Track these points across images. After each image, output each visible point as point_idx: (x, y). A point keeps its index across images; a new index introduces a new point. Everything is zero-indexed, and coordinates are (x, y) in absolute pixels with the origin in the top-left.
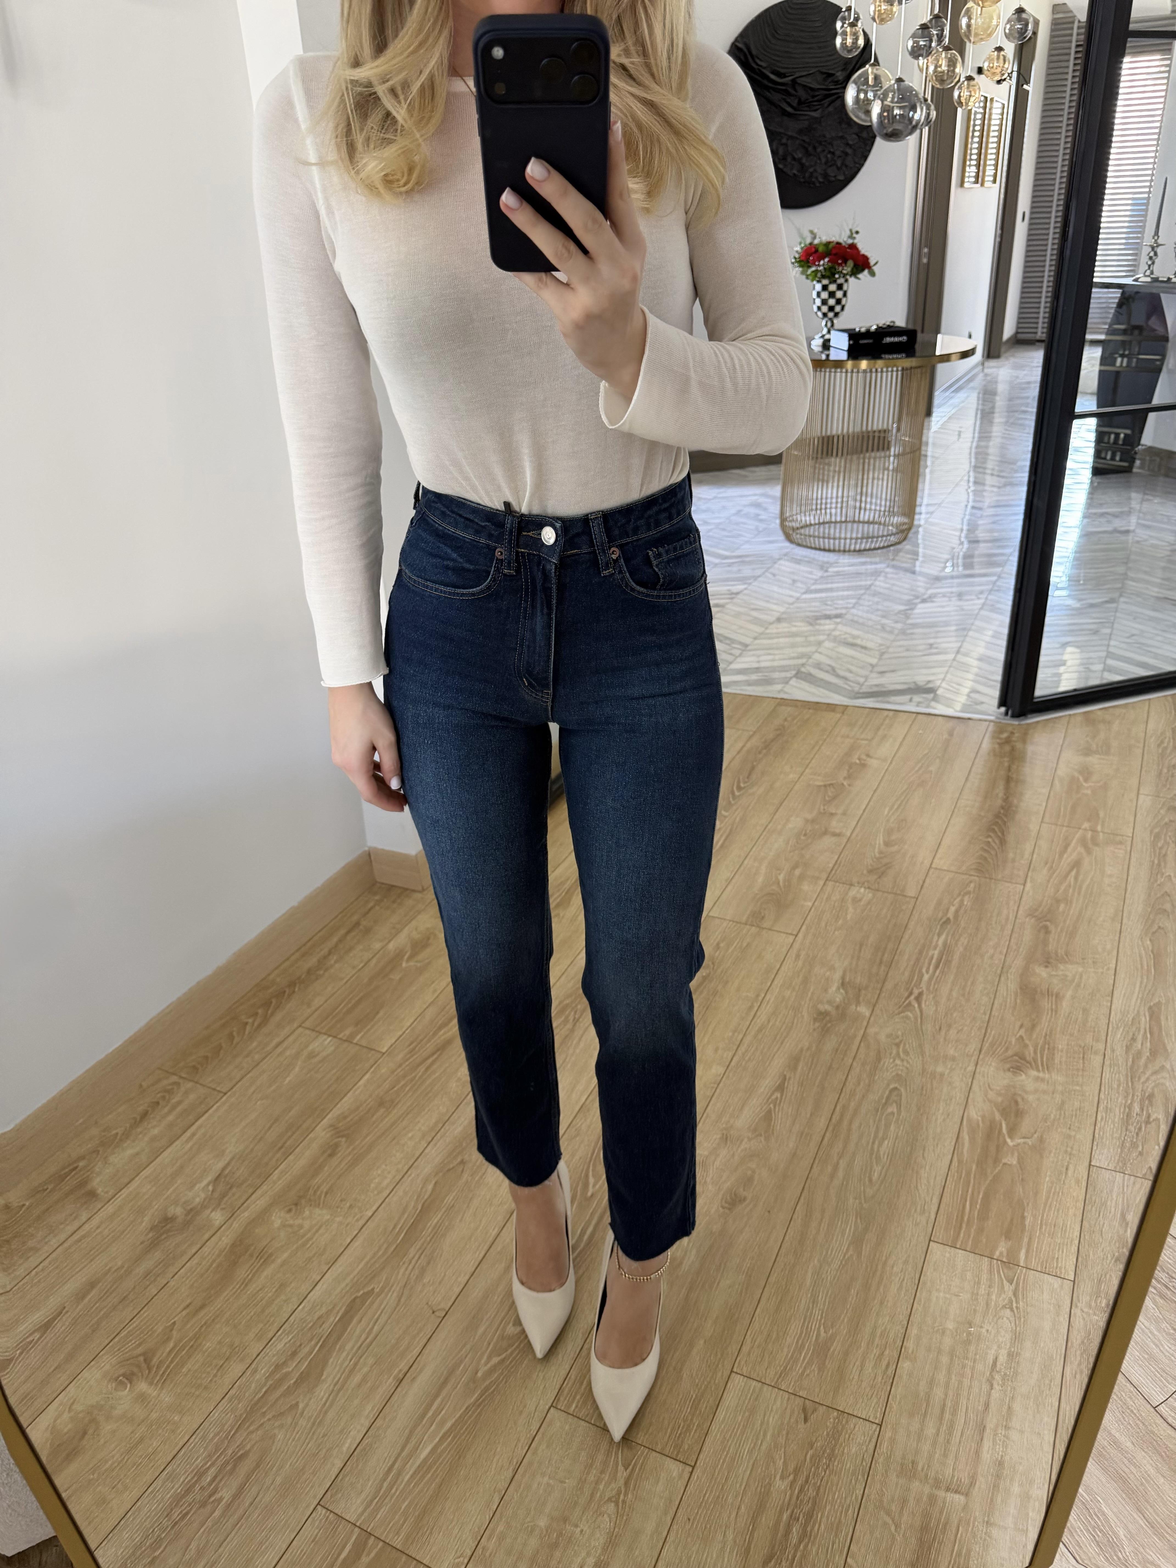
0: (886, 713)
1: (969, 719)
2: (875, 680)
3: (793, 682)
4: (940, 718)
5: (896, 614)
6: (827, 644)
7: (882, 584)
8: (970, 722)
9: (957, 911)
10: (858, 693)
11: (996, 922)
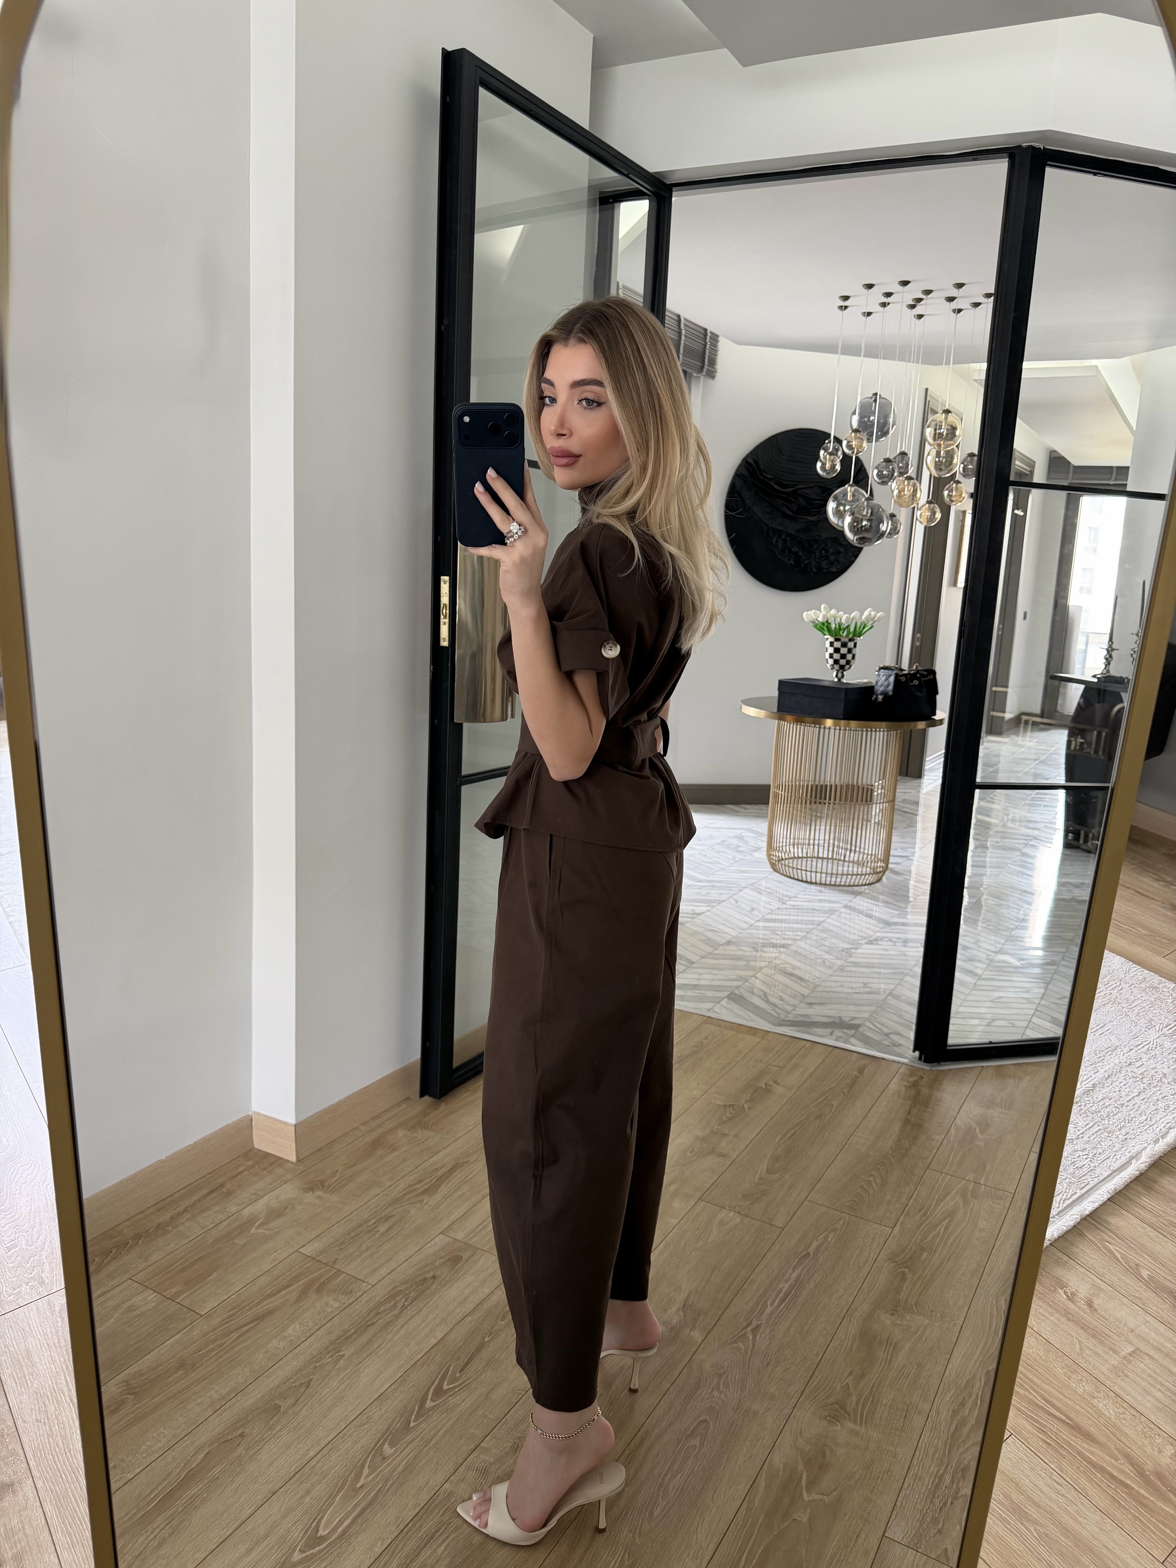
0: (805, 1043)
1: (884, 1060)
2: (802, 1010)
3: (724, 1003)
4: (856, 1054)
5: (838, 952)
6: (766, 971)
8: (883, 1062)
9: (819, 1247)
10: (784, 1020)
11: (854, 1263)
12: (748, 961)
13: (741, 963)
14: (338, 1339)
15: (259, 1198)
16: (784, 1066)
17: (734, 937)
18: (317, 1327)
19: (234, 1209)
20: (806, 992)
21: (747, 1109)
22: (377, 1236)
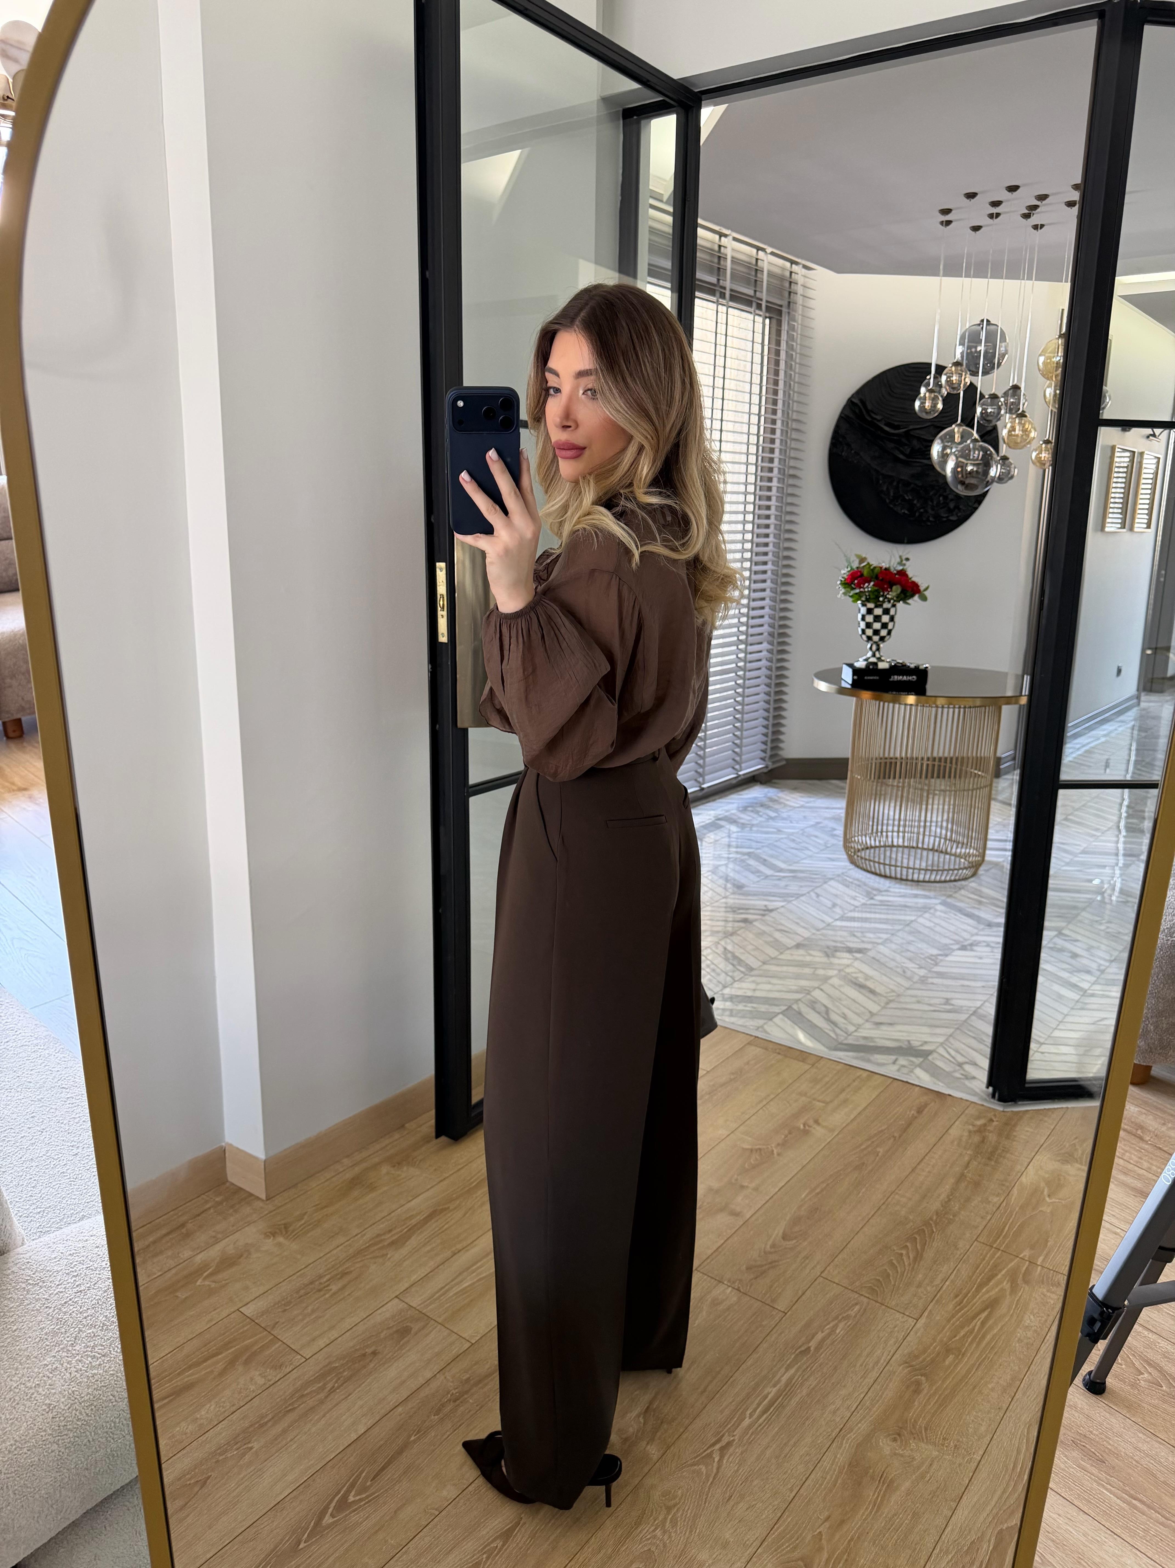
0: (861, 1073)
2: (866, 1032)
3: (778, 1019)
4: (917, 1088)
5: (925, 959)
6: (834, 981)
7: (925, 922)
8: (948, 1099)
9: (823, 1340)
10: (841, 1044)
11: (861, 1365)
12: (816, 968)
13: (807, 971)
14: (251, 1426)
15: (217, 1242)
16: (831, 1101)
17: (805, 939)
18: (234, 1408)
20: (875, 1008)
21: (776, 1155)
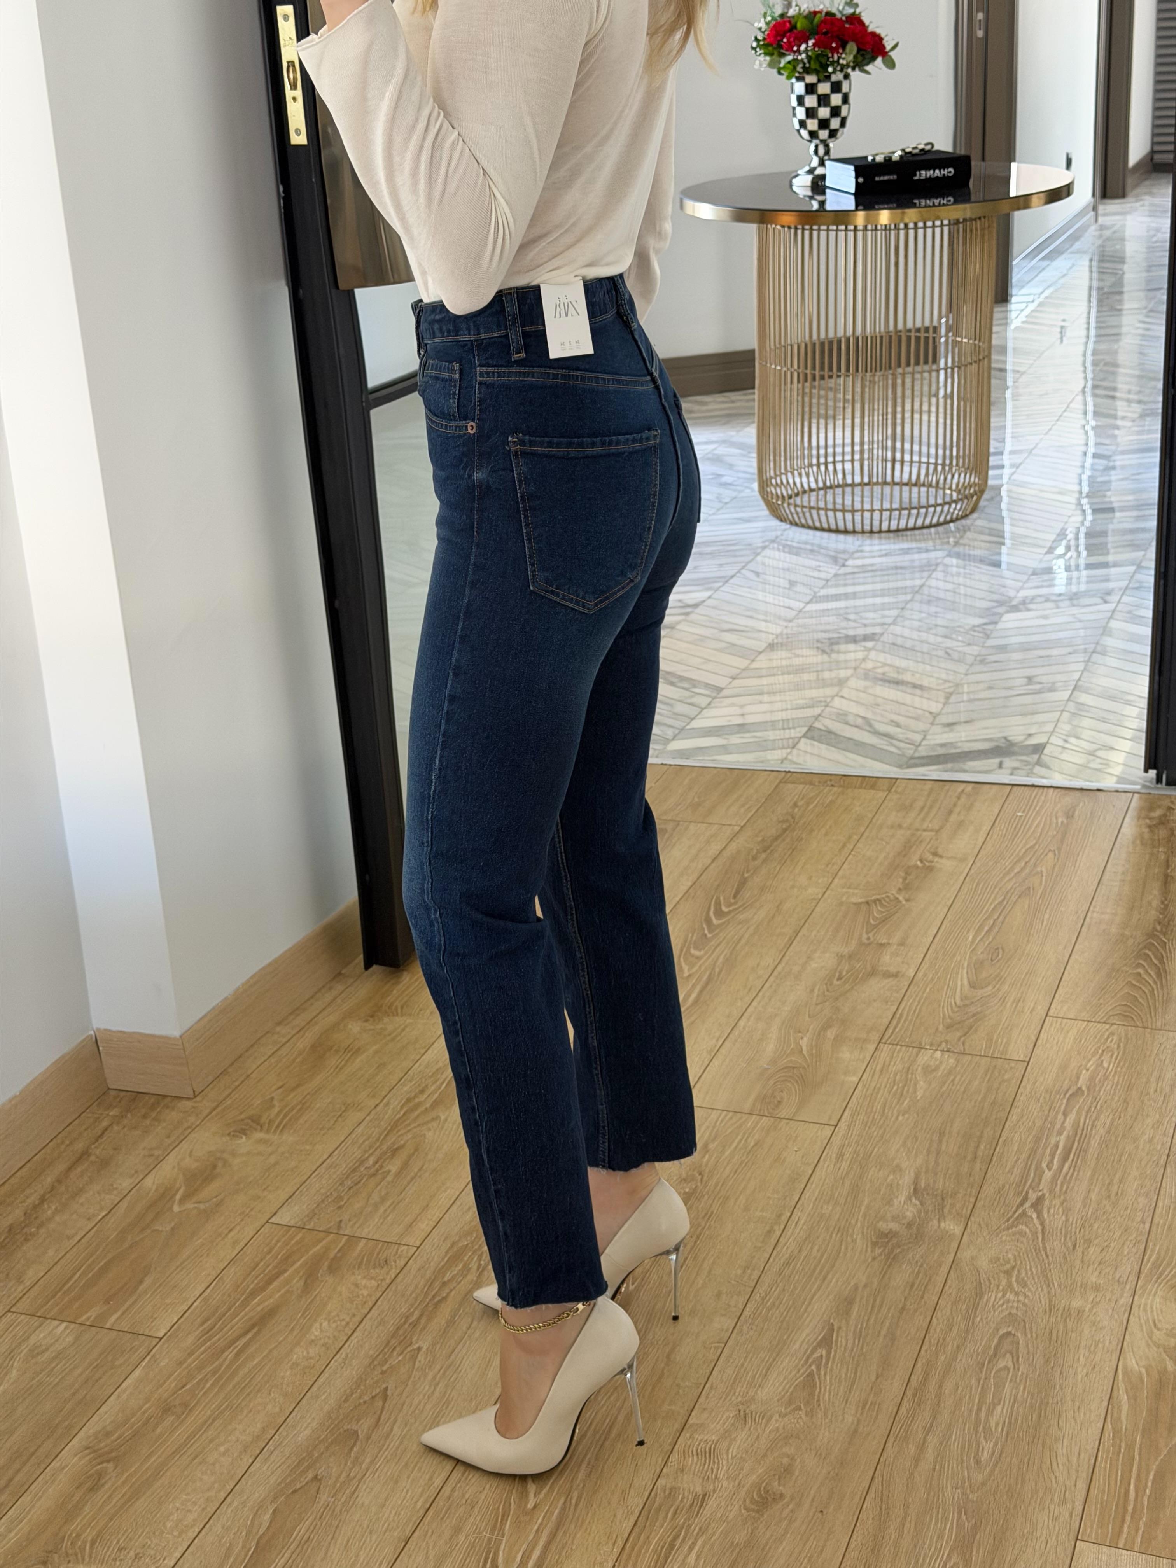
1: (1099, 790)
2: (939, 737)
4: (1052, 792)
5: (966, 633)
6: (852, 683)
7: (941, 584)
8: (1099, 793)
9: (1091, 1079)
10: (912, 758)
12: (818, 671)
15: (159, 1161)
16: (941, 828)
17: (778, 636)
18: (358, 1318)
19: (126, 1184)
21: (904, 902)
22: (389, 1178)
